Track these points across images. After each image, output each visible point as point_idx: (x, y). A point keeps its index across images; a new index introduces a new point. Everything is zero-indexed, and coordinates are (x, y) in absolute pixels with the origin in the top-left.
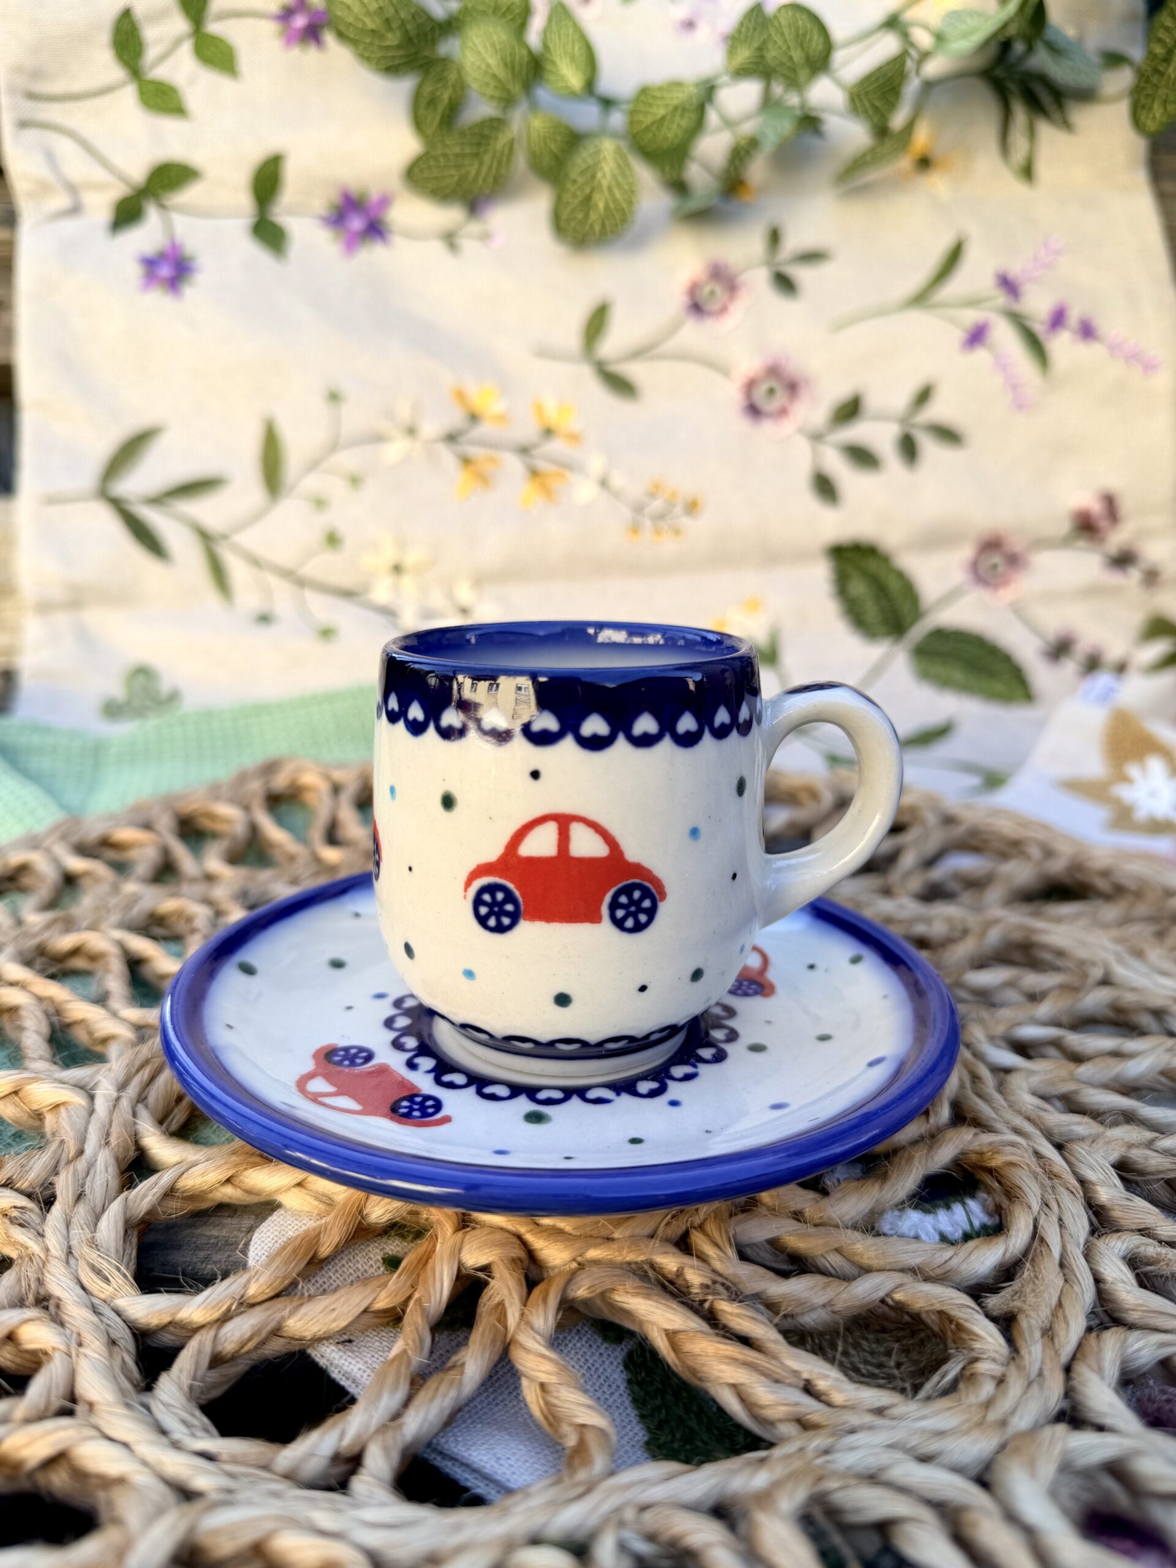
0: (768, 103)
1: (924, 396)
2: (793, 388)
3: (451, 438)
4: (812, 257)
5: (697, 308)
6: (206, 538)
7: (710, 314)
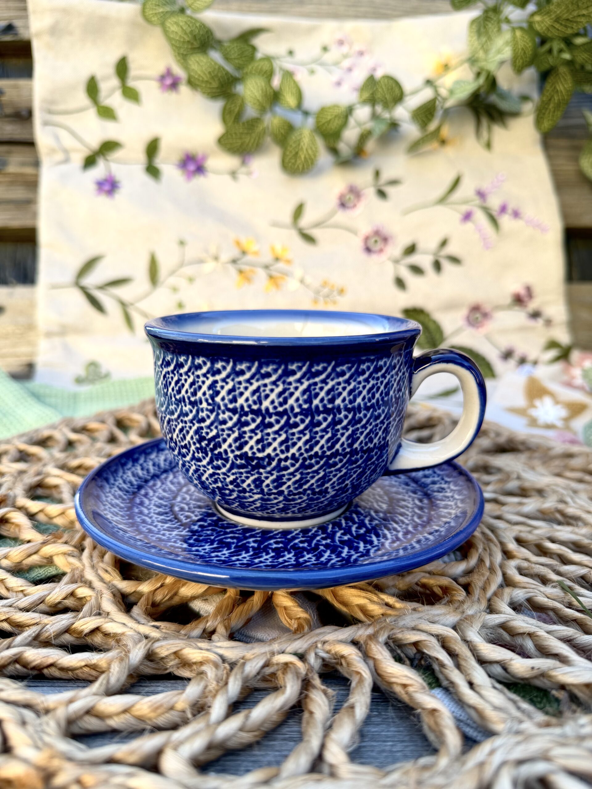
0: (374, 116)
1: (444, 243)
2: (385, 240)
3: (234, 261)
4: (394, 182)
5: (343, 205)
6: (123, 305)
7: (348, 208)
